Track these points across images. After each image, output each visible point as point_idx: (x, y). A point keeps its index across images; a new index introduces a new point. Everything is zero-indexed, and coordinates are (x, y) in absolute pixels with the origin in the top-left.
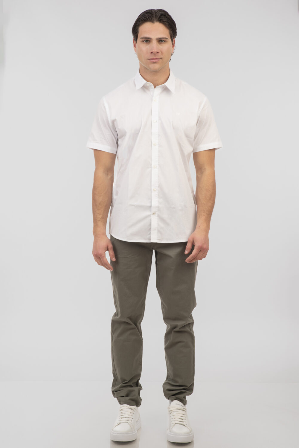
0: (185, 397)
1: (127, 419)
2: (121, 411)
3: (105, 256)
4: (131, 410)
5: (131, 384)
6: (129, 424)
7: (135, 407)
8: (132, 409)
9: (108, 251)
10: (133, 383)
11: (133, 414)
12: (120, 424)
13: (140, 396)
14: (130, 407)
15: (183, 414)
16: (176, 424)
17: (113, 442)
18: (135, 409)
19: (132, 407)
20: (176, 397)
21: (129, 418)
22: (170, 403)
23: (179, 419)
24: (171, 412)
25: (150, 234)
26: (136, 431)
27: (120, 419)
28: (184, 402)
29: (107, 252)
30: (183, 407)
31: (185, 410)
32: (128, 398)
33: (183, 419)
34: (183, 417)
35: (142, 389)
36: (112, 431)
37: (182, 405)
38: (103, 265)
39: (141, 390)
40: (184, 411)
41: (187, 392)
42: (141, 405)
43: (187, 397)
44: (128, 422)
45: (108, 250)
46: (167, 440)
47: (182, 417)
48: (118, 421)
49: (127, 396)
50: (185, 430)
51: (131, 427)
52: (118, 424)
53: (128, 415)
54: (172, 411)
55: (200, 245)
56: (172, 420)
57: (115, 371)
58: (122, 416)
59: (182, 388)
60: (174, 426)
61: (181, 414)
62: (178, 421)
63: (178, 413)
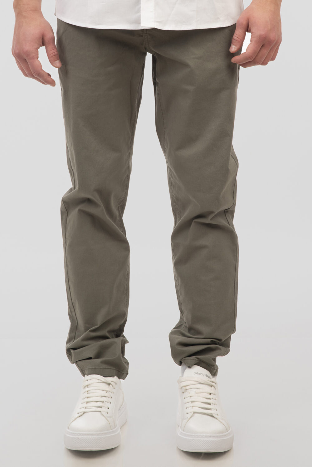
0: (215, 360)
1: (99, 404)
2: (87, 389)
3: (38, 58)
4: (107, 386)
5: (104, 332)
6: (103, 415)
7: (115, 379)
8: (109, 384)
9: (44, 47)
10: (110, 332)
11: (112, 395)
12: (85, 414)
13: (125, 357)
14: (104, 381)
15: (210, 394)
16: (196, 415)
17: (69, 453)
18: (116, 383)
19: (109, 379)
20: (198, 358)
21: (103, 402)
22: (183, 371)
23: (202, 403)
24: (184, 390)
25: (139, 11)
26: (119, 428)
27: (85, 405)
28: (212, 369)
29: (43, 49)
30: (210, 378)
31: (213, 384)
32: (99, 360)
33: (209, 404)
34: (210, 399)
35: (128, 342)
36: (68, 430)
37: (207, 376)
38: (33, 77)
39: (126, 345)
40: (212, 386)
41: (220, 349)
42: (127, 374)
43: (220, 361)
44: (100, 412)
45: (43, 44)
46: (177, 447)
47: (207, 399)
48: (79, 409)
49: (98, 356)
50: (214, 426)
51: (108, 421)
52: (79, 415)
53: (102, 396)
54: (187, 388)
55: (262, 32)
56: (187, 405)
57: (73, 310)
58: (88, 398)
59: (210, 340)
60: (190, 418)
61: (206, 393)
62: (199, 408)
63: (199, 391)
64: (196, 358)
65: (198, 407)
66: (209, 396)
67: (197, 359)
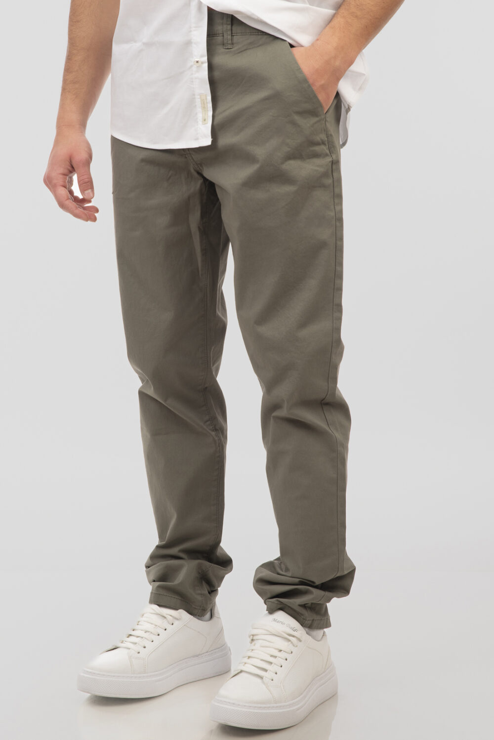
1: (138, 640)
4: (161, 618)
8: (164, 617)
11: (161, 632)
14: (159, 612)
15: (281, 651)
18: (176, 619)
19: (167, 612)
20: (280, 601)
21: (143, 638)
31: (291, 638)
33: (271, 663)
34: (276, 657)
41: (311, 593)
44: (130, 648)
47: (272, 656)
59: (299, 580)
60: (234, 676)
61: (273, 648)
62: (254, 667)
63: (267, 644)
64: (278, 600)
65: (252, 665)
66: (276, 653)
67: (279, 603)
